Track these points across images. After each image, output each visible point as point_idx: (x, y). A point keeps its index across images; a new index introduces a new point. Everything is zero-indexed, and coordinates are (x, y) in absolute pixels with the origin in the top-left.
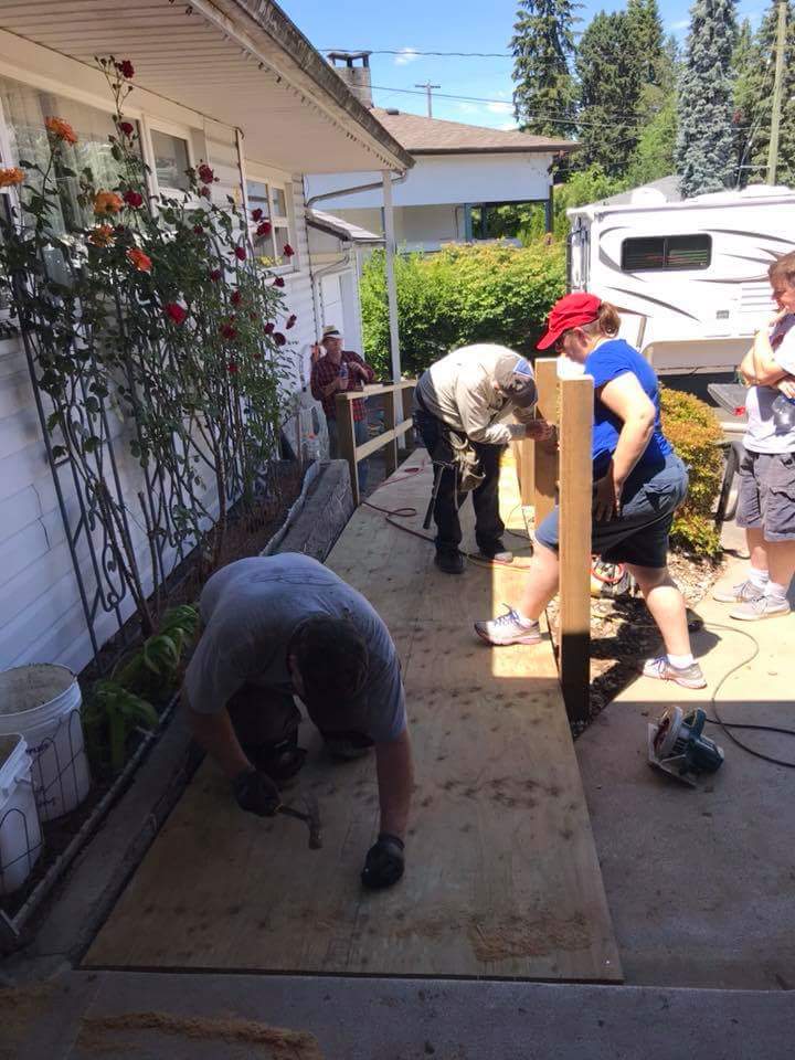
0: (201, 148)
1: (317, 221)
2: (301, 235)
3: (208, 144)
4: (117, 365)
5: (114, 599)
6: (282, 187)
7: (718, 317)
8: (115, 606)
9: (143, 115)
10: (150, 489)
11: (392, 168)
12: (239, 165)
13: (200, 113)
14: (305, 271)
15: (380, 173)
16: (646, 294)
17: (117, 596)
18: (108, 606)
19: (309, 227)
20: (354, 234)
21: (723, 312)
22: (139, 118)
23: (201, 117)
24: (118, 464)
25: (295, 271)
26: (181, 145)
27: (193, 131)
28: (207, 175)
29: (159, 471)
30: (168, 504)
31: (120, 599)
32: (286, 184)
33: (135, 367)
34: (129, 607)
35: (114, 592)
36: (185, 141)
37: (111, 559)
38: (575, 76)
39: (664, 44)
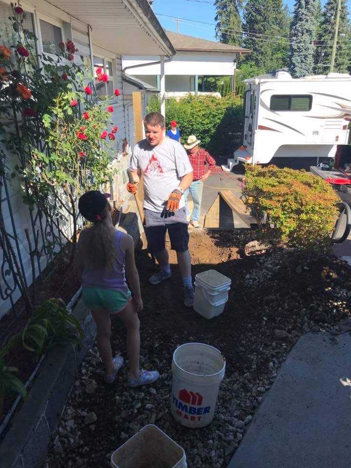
0: (68, 33)
1: (127, 79)
2: (119, 85)
3: (73, 33)
4: (15, 153)
5: (9, 292)
6: (111, 61)
7: (313, 134)
8: (10, 296)
9: (35, 10)
10: (33, 224)
11: (166, 54)
12: (89, 45)
13: (68, 14)
14: (121, 103)
15: (159, 57)
16: (281, 122)
17: (11, 290)
18: (5, 296)
19: (123, 82)
20: (145, 86)
21: (316, 132)
22: (33, 12)
23: (69, 16)
24: (13, 211)
25: (116, 103)
26: (57, 30)
27: (64, 23)
28: (71, 48)
29: (39, 214)
30: (44, 231)
31: (12, 291)
32: (113, 59)
33: (26, 155)
34: (17, 295)
35: (9, 288)
36: (60, 28)
37: (8, 269)
38: (243, 20)
39: (283, 8)
